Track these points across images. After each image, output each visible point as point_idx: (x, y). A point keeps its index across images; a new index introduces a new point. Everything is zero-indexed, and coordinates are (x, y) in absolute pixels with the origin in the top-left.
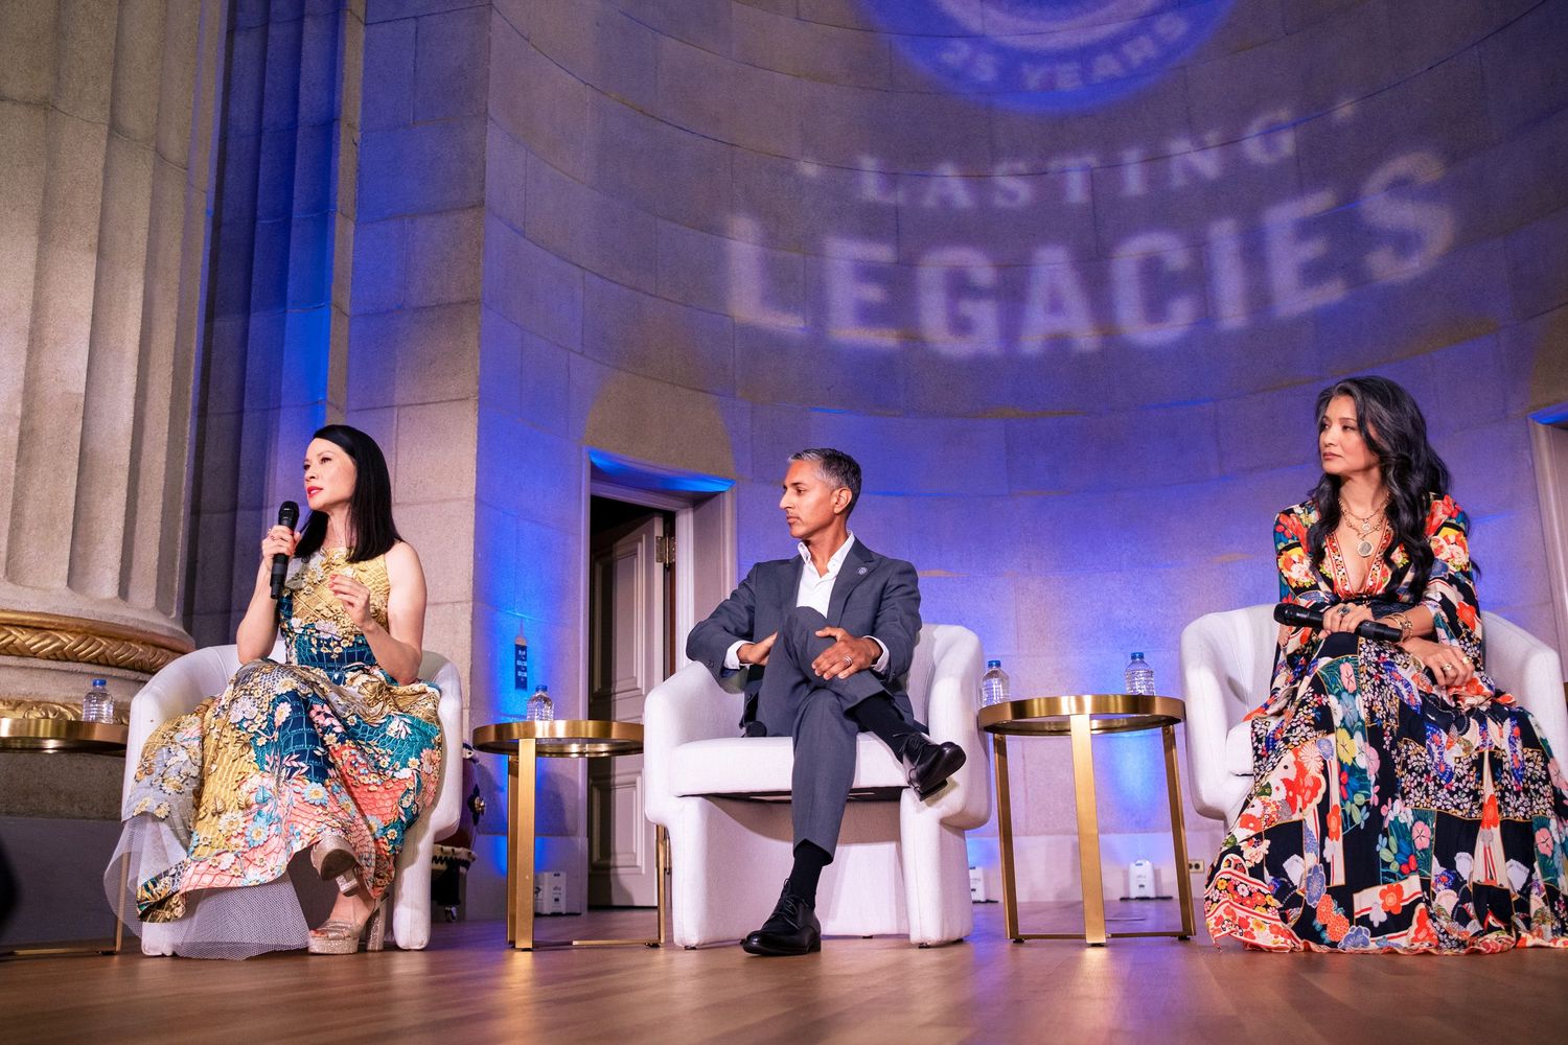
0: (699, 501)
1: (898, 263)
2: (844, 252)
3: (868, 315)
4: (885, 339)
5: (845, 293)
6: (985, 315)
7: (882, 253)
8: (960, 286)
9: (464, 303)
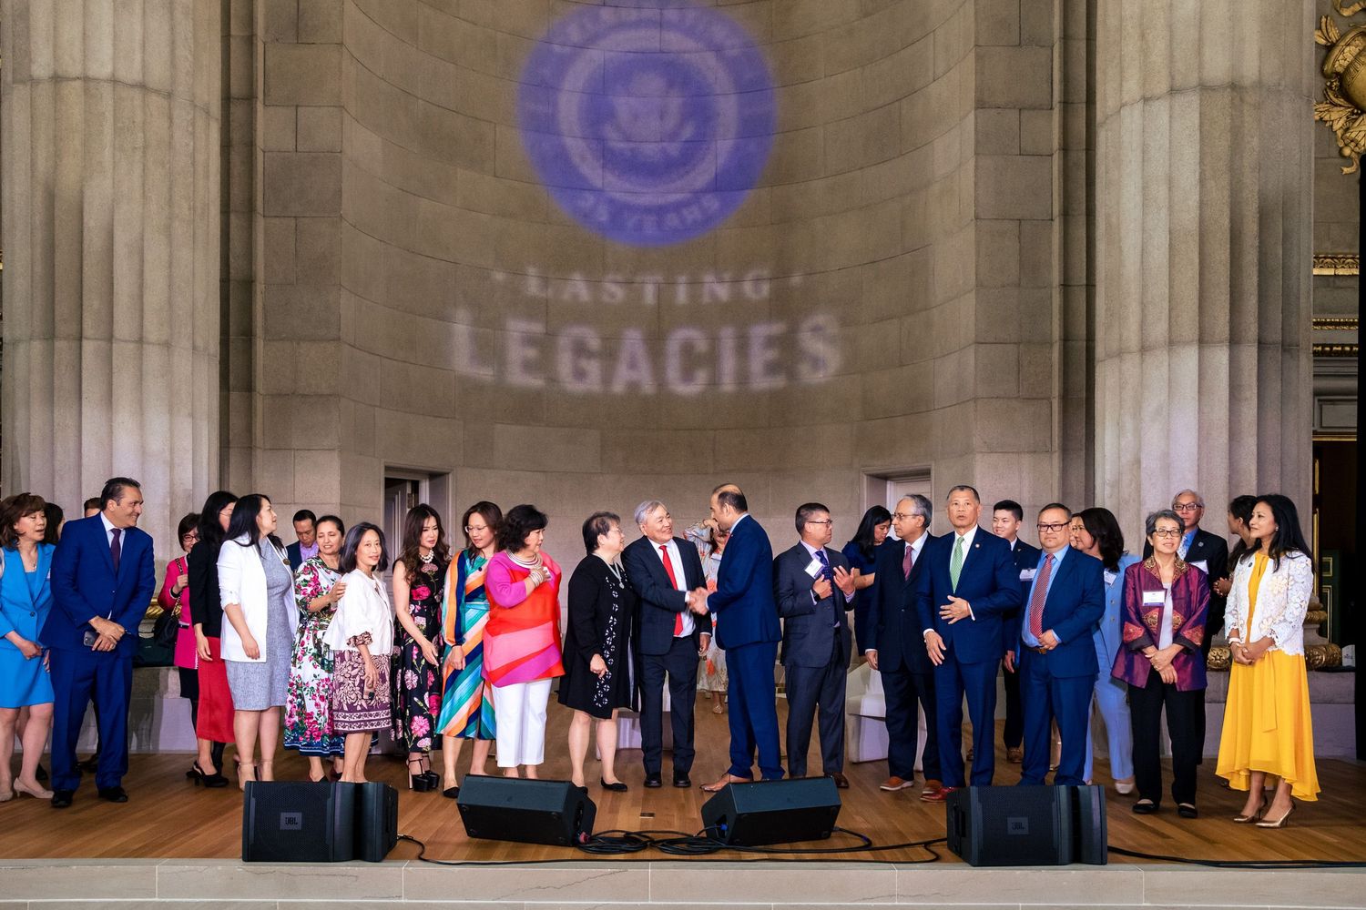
0: (436, 477)
1: (547, 333)
2: (517, 328)
3: (528, 366)
4: (536, 382)
5: (517, 353)
6: (593, 367)
7: (537, 328)
8: (580, 350)
9: (331, 395)
